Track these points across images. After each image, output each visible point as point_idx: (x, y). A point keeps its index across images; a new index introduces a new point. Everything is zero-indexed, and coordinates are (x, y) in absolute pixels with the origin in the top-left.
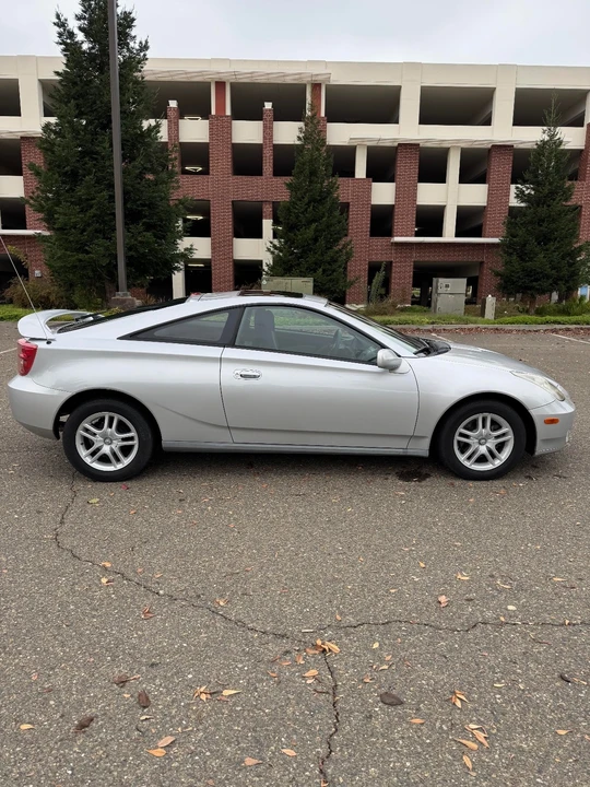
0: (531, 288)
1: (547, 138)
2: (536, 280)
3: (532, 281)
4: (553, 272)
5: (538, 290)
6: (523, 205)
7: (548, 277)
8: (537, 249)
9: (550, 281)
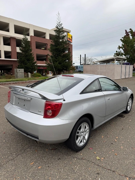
0: (27, 71)
1: (24, 38)
2: (28, 69)
3: (27, 69)
4: (31, 67)
5: (28, 71)
6: (21, 52)
7: (30, 68)
8: (27, 62)
9: (31, 69)
